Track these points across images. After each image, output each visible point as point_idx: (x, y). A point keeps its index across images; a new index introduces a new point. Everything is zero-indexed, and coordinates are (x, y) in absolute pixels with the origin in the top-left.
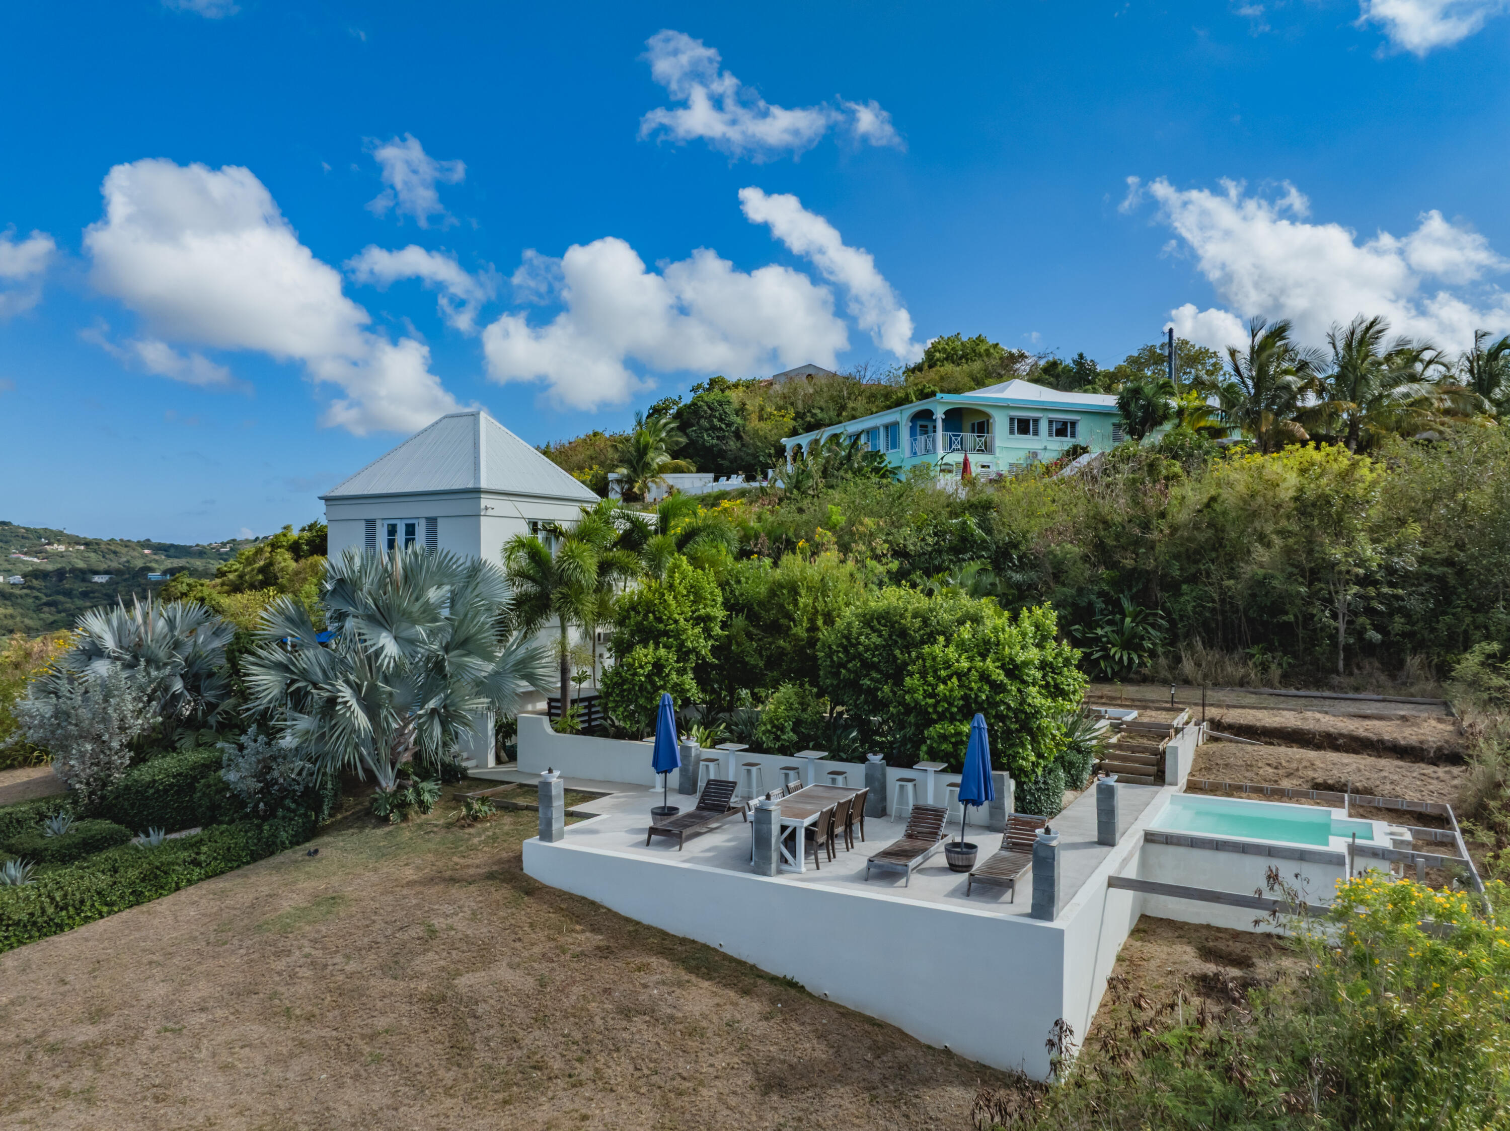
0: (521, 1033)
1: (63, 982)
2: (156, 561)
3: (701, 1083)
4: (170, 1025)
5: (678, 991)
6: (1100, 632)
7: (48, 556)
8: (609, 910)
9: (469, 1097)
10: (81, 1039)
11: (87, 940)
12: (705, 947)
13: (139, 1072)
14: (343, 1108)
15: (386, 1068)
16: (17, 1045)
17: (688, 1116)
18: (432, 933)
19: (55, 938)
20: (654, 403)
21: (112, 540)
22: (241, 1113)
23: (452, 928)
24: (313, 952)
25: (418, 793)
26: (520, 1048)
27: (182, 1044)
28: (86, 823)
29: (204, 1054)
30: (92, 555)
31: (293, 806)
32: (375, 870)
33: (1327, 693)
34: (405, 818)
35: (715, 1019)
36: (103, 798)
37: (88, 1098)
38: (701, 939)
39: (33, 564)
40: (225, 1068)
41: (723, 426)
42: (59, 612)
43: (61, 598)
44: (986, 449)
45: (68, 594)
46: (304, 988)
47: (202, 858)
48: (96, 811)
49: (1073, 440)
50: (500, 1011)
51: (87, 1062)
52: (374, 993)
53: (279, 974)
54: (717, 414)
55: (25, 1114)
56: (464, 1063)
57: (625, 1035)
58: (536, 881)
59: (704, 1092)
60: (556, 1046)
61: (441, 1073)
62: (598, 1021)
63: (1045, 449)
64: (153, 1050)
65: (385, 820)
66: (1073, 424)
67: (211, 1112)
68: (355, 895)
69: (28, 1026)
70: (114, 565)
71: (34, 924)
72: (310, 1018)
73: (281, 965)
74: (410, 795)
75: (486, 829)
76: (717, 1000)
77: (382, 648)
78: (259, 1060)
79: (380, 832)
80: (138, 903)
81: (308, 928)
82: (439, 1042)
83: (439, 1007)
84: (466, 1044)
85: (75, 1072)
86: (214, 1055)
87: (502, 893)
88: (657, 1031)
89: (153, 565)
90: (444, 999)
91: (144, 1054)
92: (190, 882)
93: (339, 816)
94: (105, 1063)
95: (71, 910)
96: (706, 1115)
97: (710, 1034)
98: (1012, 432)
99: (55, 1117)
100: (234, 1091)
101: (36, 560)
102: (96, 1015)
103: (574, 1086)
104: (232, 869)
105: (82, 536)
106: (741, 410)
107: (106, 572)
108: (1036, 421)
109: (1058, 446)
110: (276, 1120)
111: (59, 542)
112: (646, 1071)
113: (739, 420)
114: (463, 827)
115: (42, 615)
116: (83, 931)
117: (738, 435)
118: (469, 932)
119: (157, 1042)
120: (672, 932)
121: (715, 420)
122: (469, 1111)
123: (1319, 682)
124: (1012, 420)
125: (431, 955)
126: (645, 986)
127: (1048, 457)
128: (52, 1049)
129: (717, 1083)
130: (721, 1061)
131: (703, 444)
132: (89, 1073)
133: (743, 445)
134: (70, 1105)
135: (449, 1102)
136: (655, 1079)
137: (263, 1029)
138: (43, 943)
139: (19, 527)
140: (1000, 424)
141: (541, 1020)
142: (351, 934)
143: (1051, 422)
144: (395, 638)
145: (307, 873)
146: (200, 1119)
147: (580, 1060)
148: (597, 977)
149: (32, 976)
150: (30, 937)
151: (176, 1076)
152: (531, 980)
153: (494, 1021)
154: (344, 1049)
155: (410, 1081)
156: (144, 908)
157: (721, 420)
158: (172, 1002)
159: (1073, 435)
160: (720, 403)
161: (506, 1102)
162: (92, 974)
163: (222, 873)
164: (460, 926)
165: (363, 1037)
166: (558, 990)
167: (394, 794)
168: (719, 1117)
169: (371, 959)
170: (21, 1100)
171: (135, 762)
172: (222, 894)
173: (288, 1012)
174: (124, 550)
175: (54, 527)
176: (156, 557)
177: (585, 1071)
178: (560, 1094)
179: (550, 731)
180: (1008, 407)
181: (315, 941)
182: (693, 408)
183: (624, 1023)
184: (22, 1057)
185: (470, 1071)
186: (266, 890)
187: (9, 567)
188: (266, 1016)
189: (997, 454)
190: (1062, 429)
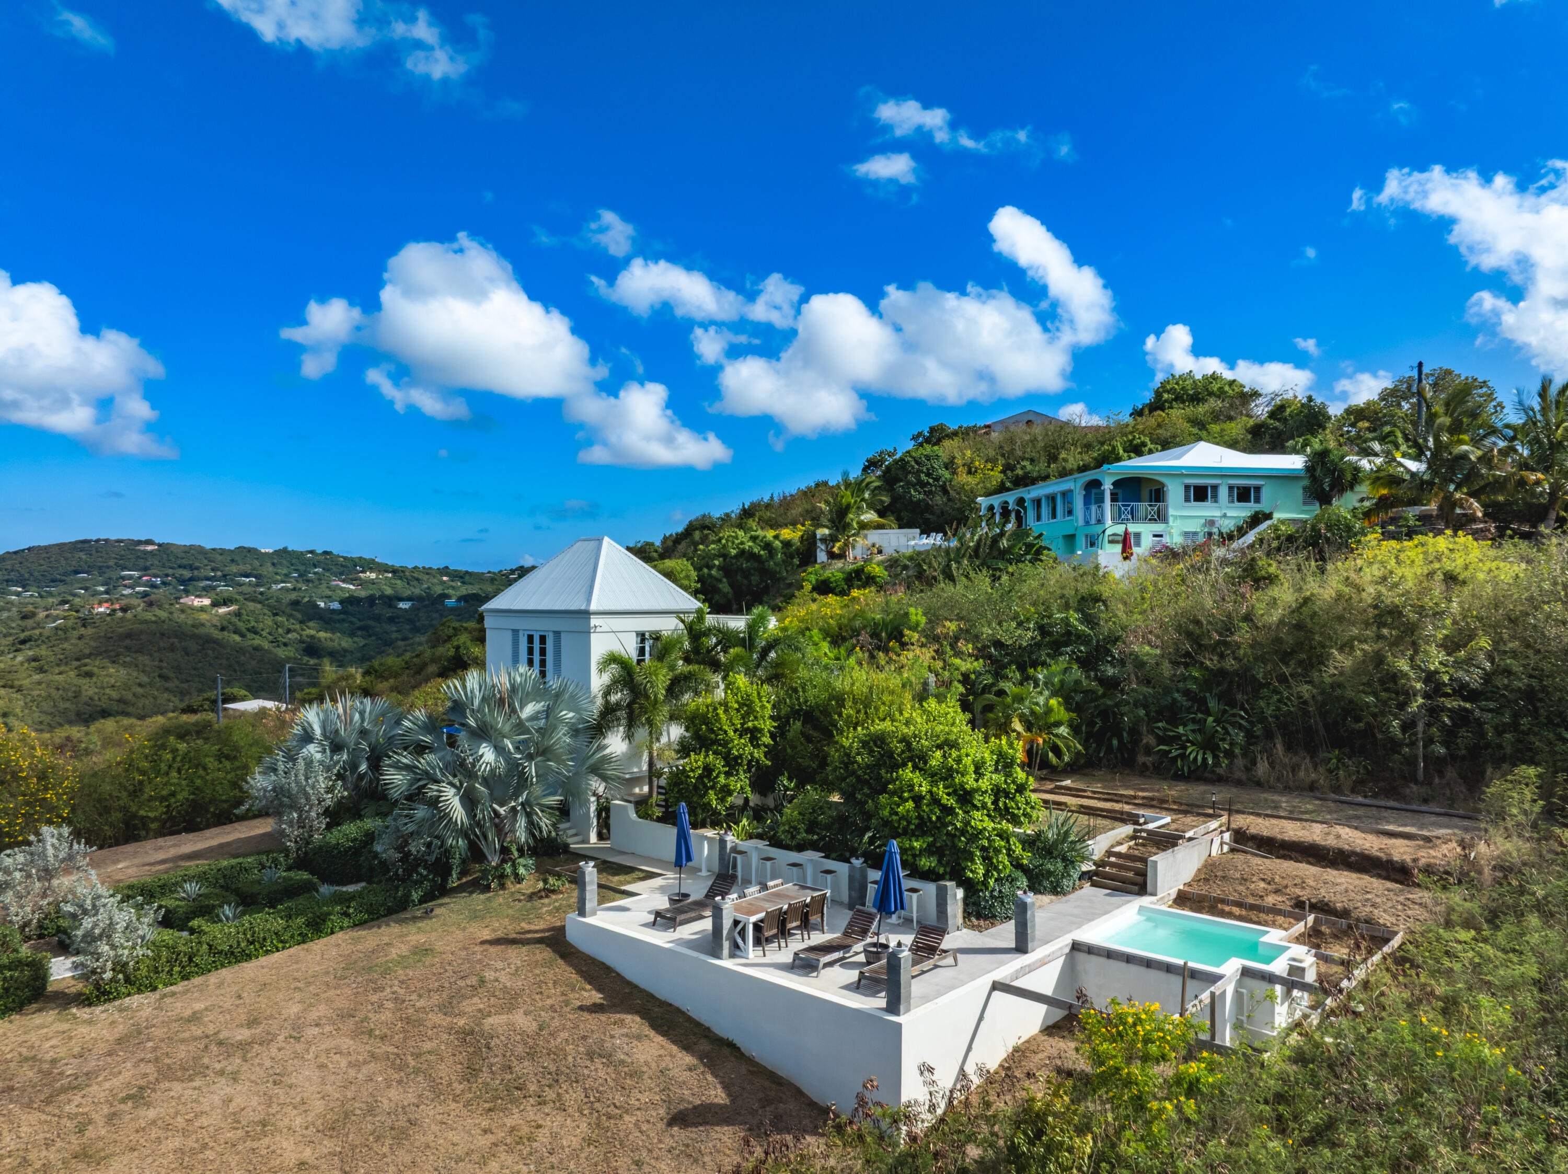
0: (516, 1062)
1: (239, 997)
2: (453, 588)
3: (627, 1112)
4: (295, 1034)
5: (635, 1043)
6: (1181, 730)
7: (362, 583)
8: (618, 974)
9: (467, 1104)
10: (239, 1038)
11: (263, 967)
12: (678, 1011)
13: (268, 1063)
14: (385, 1101)
15: (420, 1078)
16: (201, 1038)
17: (609, 1134)
18: (482, 981)
19: (245, 964)
20: (870, 456)
21: (416, 568)
22: (323, 1098)
23: (497, 980)
24: (399, 990)
25: (514, 866)
26: (511, 1073)
27: (299, 1047)
28: (292, 874)
29: (310, 1056)
30: (399, 582)
31: (425, 873)
32: (464, 929)
33: (1392, 803)
34: (502, 886)
35: (653, 1065)
36: (306, 853)
37: (234, 1077)
38: (677, 1002)
39: (349, 590)
40: (322, 1066)
41: (931, 481)
42: (370, 636)
43: (371, 623)
44: (1160, 517)
45: (378, 618)
46: (386, 1016)
47: (351, 911)
48: (301, 863)
49: (1257, 505)
50: (506, 1046)
51: (239, 1053)
52: (429, 1024)
53: (372, 1004)
54: (925, 469)
55: (196, 1083)
56: (472, 1080)
57: (586, 1072)
58: (573, 947)
59: (627, 1118)
60: (536, 1074)
61: (455, 1085)
62: (570, 1059)
63: (1225, 516)
64: (280, 1049)
65: (487, 888)
66: (1258, 489)
67: (305, 1095)
68: (442, 949)
69: (211, 1026)
70: (417, 591)
71: (232, 953)
72: (383, 1038)
73: (374, 998)
74: (508, 868)
75: (556, 901)
76: (662, 1052)
77: (482, 756)
78: (344, 1063)
79: (482, 897)
80: (304, 942)
81: (400, 972)
82: (461, 1064)
83: (468, 1039)
84: (477, 1067)
85: (231, 1060)
86: (317, 1057)
87: (544, 954)
88: (609, 1070)
89: (451, 591)
90: (472, 1032)
91: (274, 1051)
92: (342, 928)
93: (464, 880)
94: (249, 1055)
95: (257, 945)
96: (622, 1134)
97: (645, 1077)
98: (1187, 499)
99: (213, 1088)
100: (323, 1083)
101: (352, 587)
102: (252, 1022)
103: (540, 1104)
104: (373, 920)
105: (390, 563)
106: (950, 465)
107: (409, 599)
108: (1215, 488)
109: (1241, 512)
110: (343, 1105)
111: (371, 570)
112: (592, 1099)
113: (947, 475)
114: (541, 897)
115: (355, 639)
116: (263, 960)
117: (945, 491)
118: (508, 984)
119: (284, 1045)
120: (657, 995)
121: (922, 475)
122: (465, 1112)
123: (1392, 792)
124: (1187, 487)
125: (476, 1000)
126: (612, 1037)
127: (1228, 525)
128: (220, 1043)
129: (638, 1113)
130: (645, 1098)
131: (911, 501)
132: (238, 1061)
133: (949, 500)
134: (223, 1081)
135: (453, 1105)
136: (597, 1105)
137: (352, 1042)
138: (236, 967)
139: (338, 556)
140: (1174, 492)
141: (531, 1055)
142: (428, 979)
143: (1231, 488)
144: (495, 747)
145: (419, 928)
146: (298, 1099)
147: (550, 1086)
148: (582, 1026)
149: (223, 992)
150: (229, 962)
151: (290, 1069)
152: (535, 1024)
153: (500, 1052)
154: (398, 1061)
155: (433, 1089)
156: (305, 946)
157: (928, 475)
158: (299, 1018)
159: (1257, 500)
160: (928, 458)
161: (490, 1110)
162: (258, 993)
163: (365, 922)
164: (503, 979)
165: (412, 1054)
166: (550, 1034)
167: (496, 868)
168: (631, 1137)
169: (436, 999)
170: (196, 1074)
171: (329, 827)
172: (356, 941)
173: (370, 1033)
174: (425, 577)
175: (367, 556)
176: (453, 584)
177: (550, 1094)
178: (529, 1108)
179: (634, 816)
180: (1182, 475)
181: (402, 982)
182: (902, 464)
183: (588, 1063)
184: (202, 1046)
185: (475, 1085)
186: (386, 939)
187: (330, 593)
188: (356, 1034)
189: (1171, 523)
190: (1243, 495)
